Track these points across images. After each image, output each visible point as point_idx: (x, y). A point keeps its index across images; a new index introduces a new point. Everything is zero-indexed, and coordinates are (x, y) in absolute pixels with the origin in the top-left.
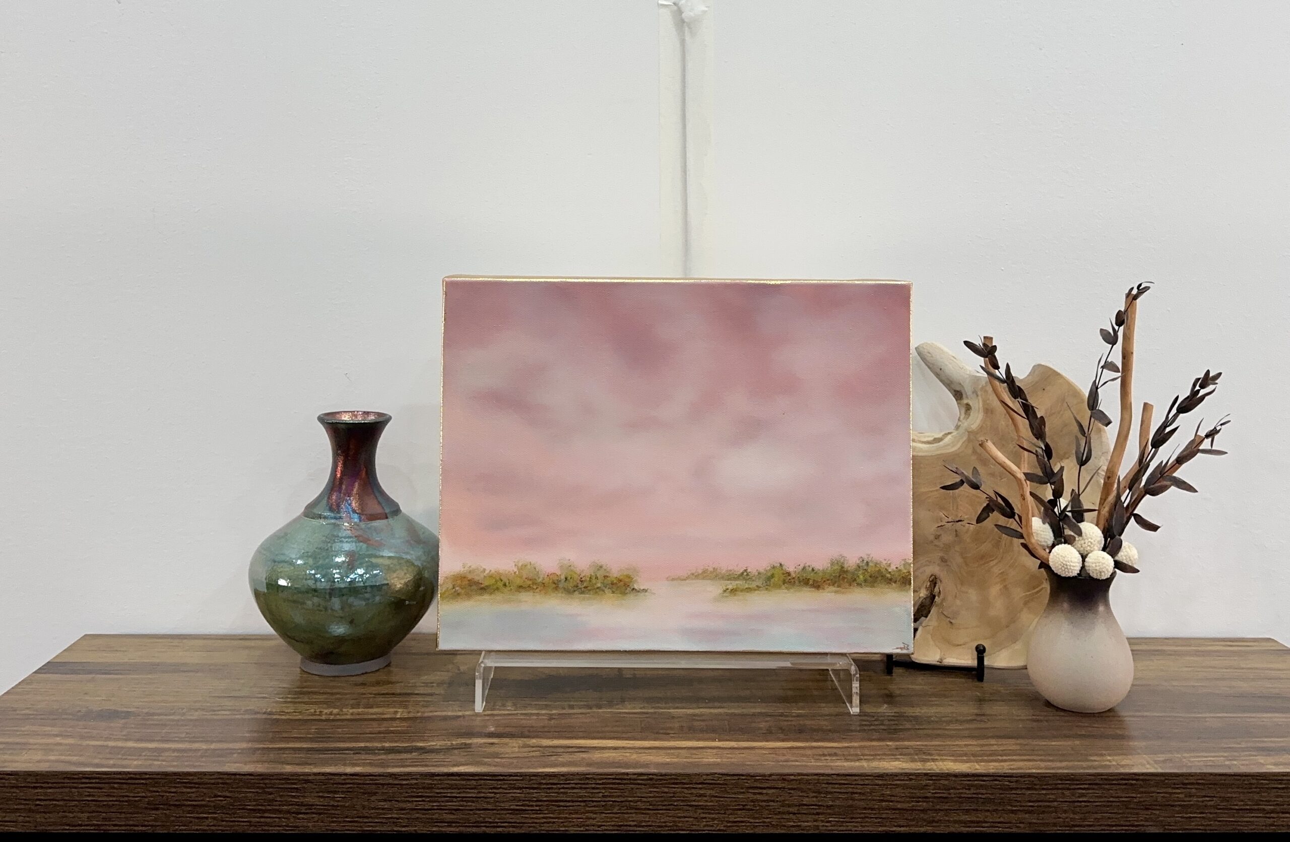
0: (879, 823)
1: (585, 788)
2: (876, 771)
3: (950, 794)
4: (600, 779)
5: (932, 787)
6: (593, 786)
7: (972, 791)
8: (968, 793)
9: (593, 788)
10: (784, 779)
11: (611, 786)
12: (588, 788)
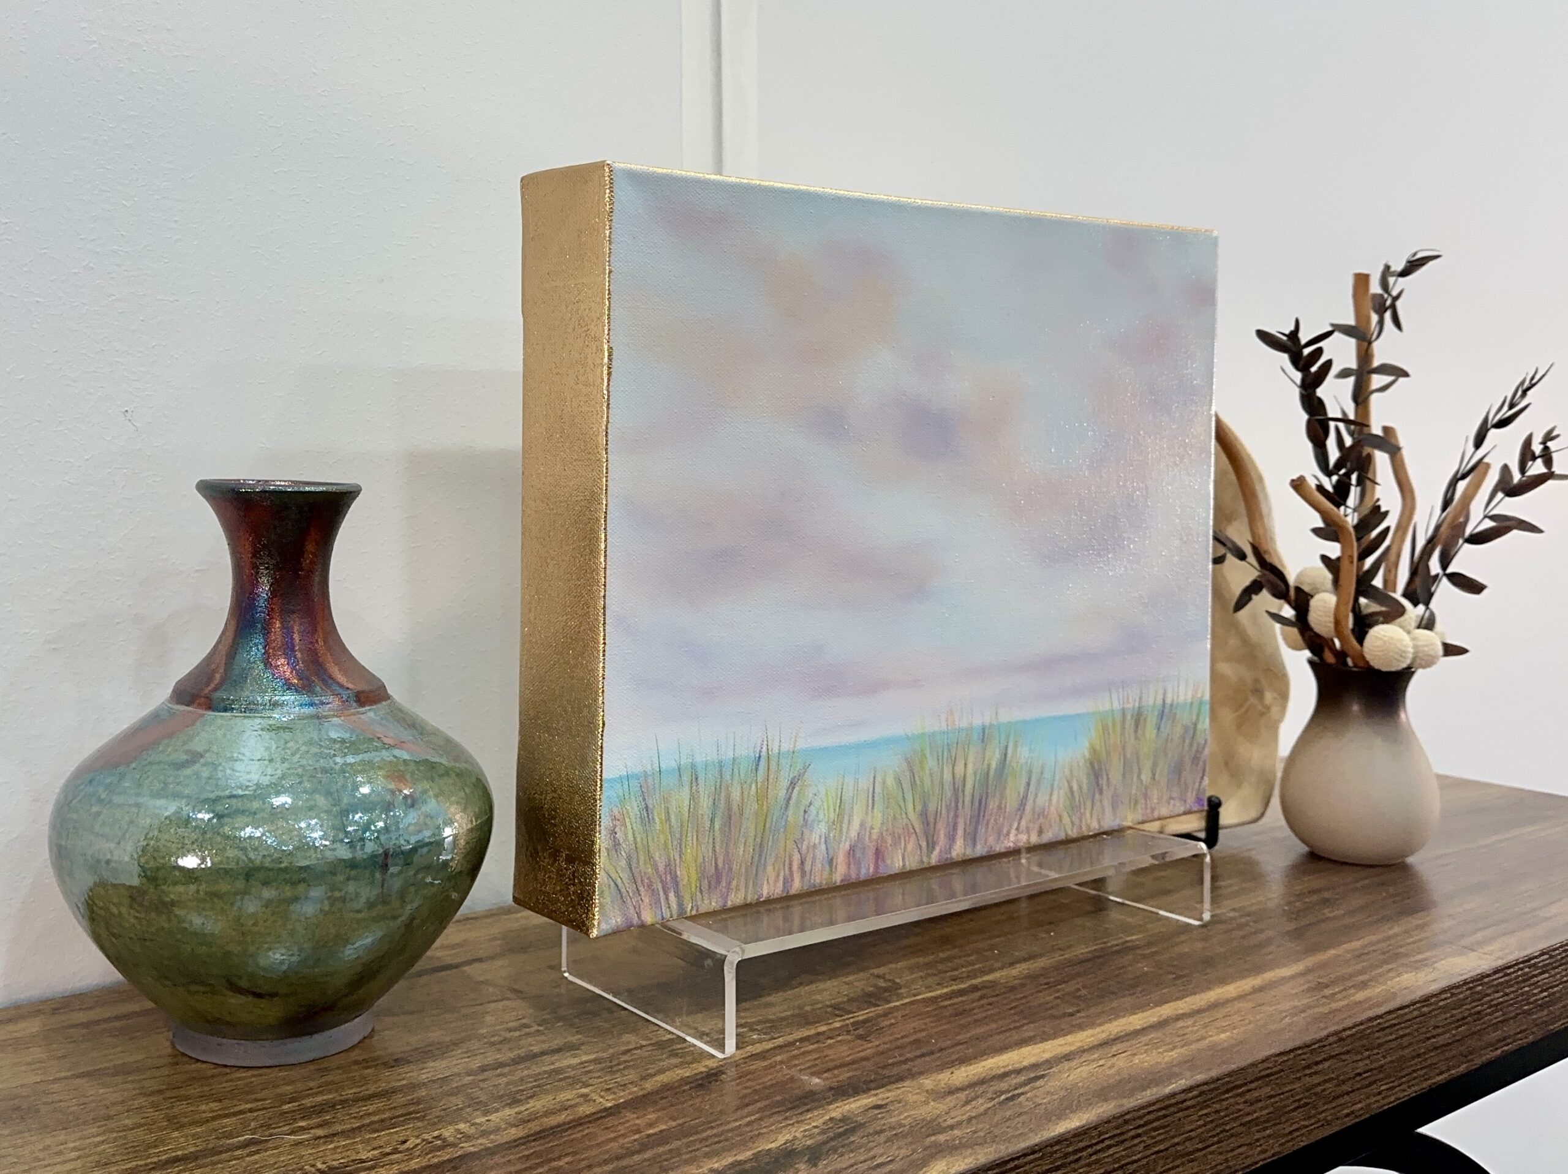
1: (1123, 1142)
4: (1140, 1118)
6: (1133, 1133)
9: (1134, 1137)
11: (1155, 1124)
12: (1126, 1140)
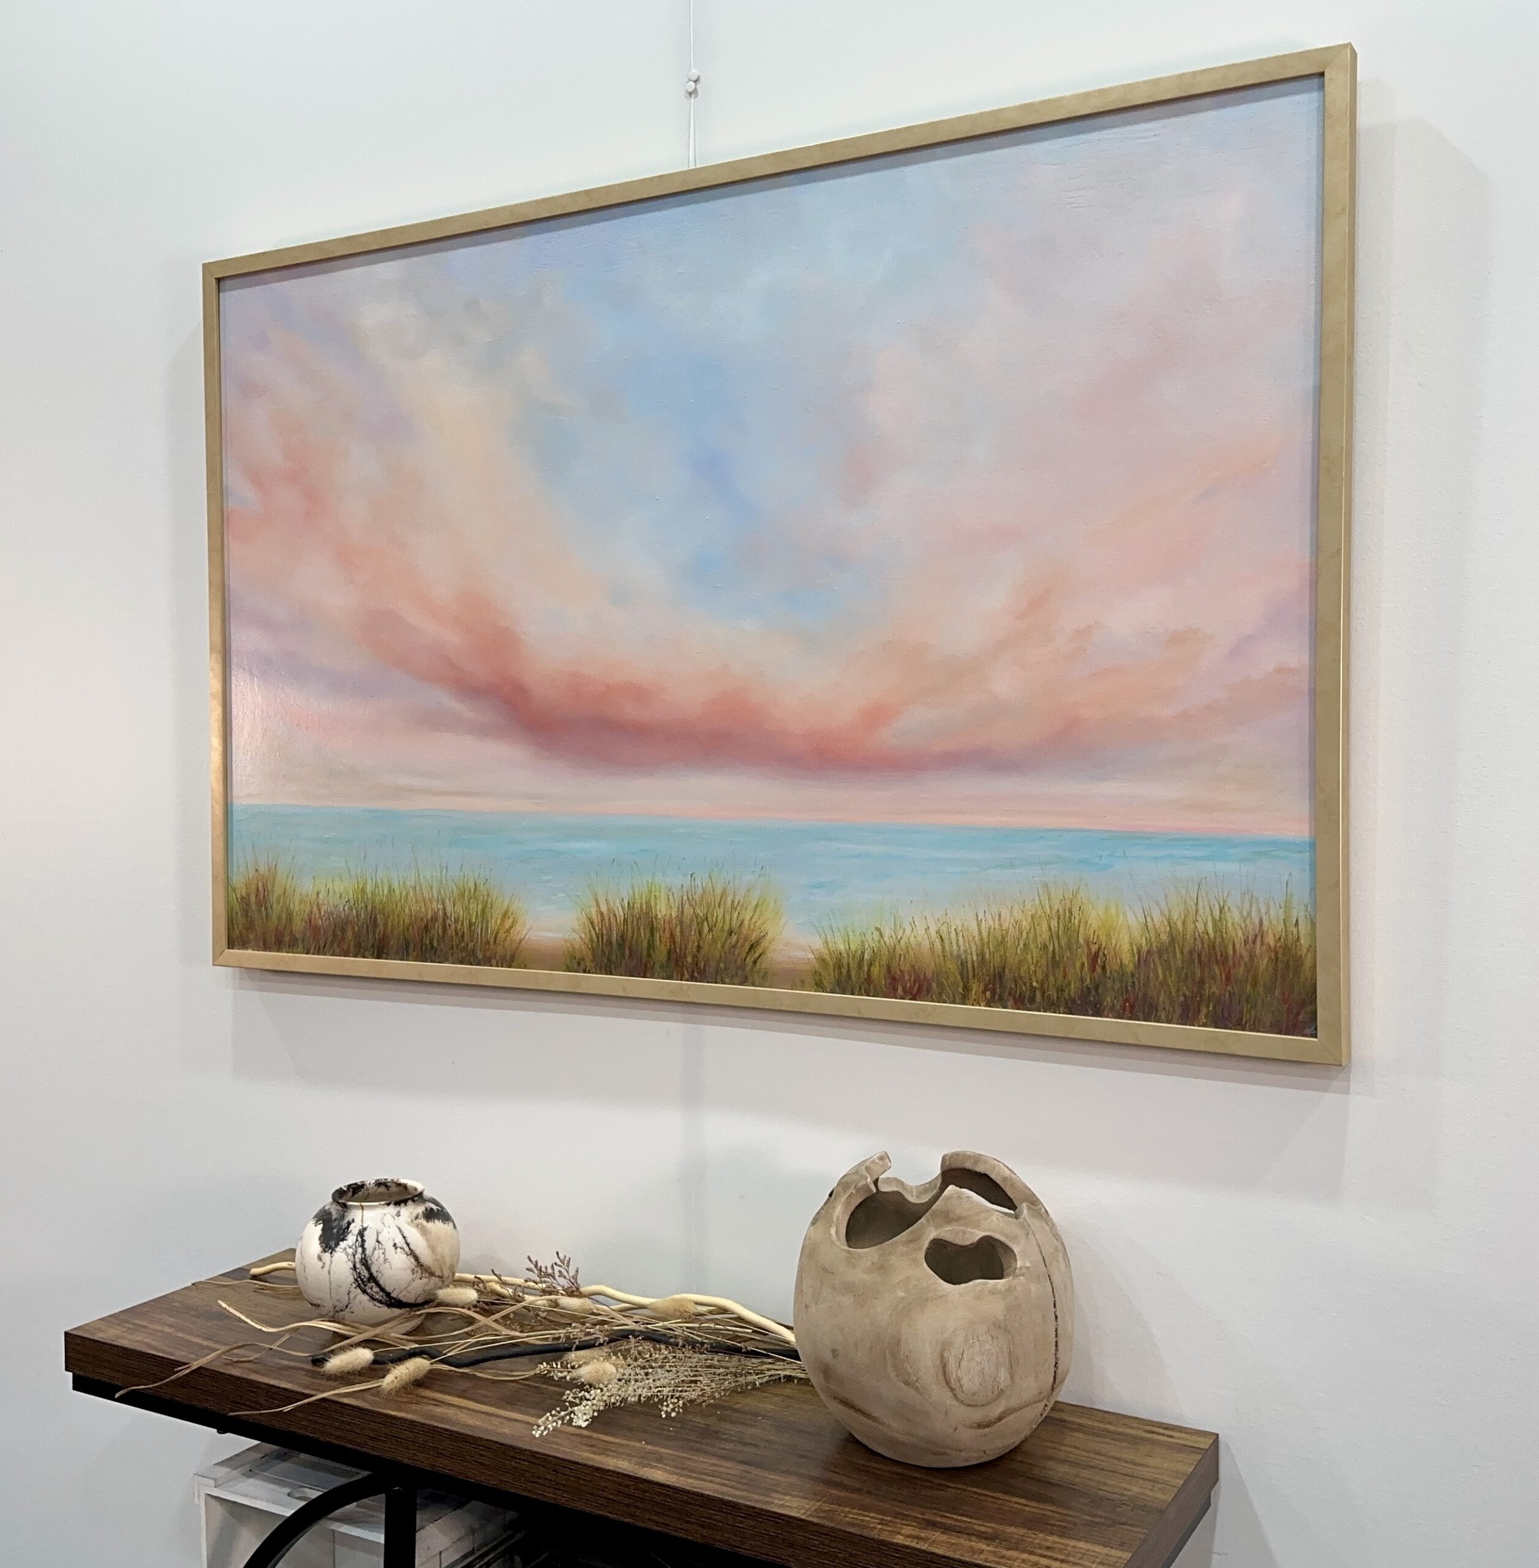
0: (597, 1507)
2: (596, 1465)
3: (645, 1496)
5: (632, 1488)
7: (660, 1498)
8: (658, 1499)
10: (534, 1456)
